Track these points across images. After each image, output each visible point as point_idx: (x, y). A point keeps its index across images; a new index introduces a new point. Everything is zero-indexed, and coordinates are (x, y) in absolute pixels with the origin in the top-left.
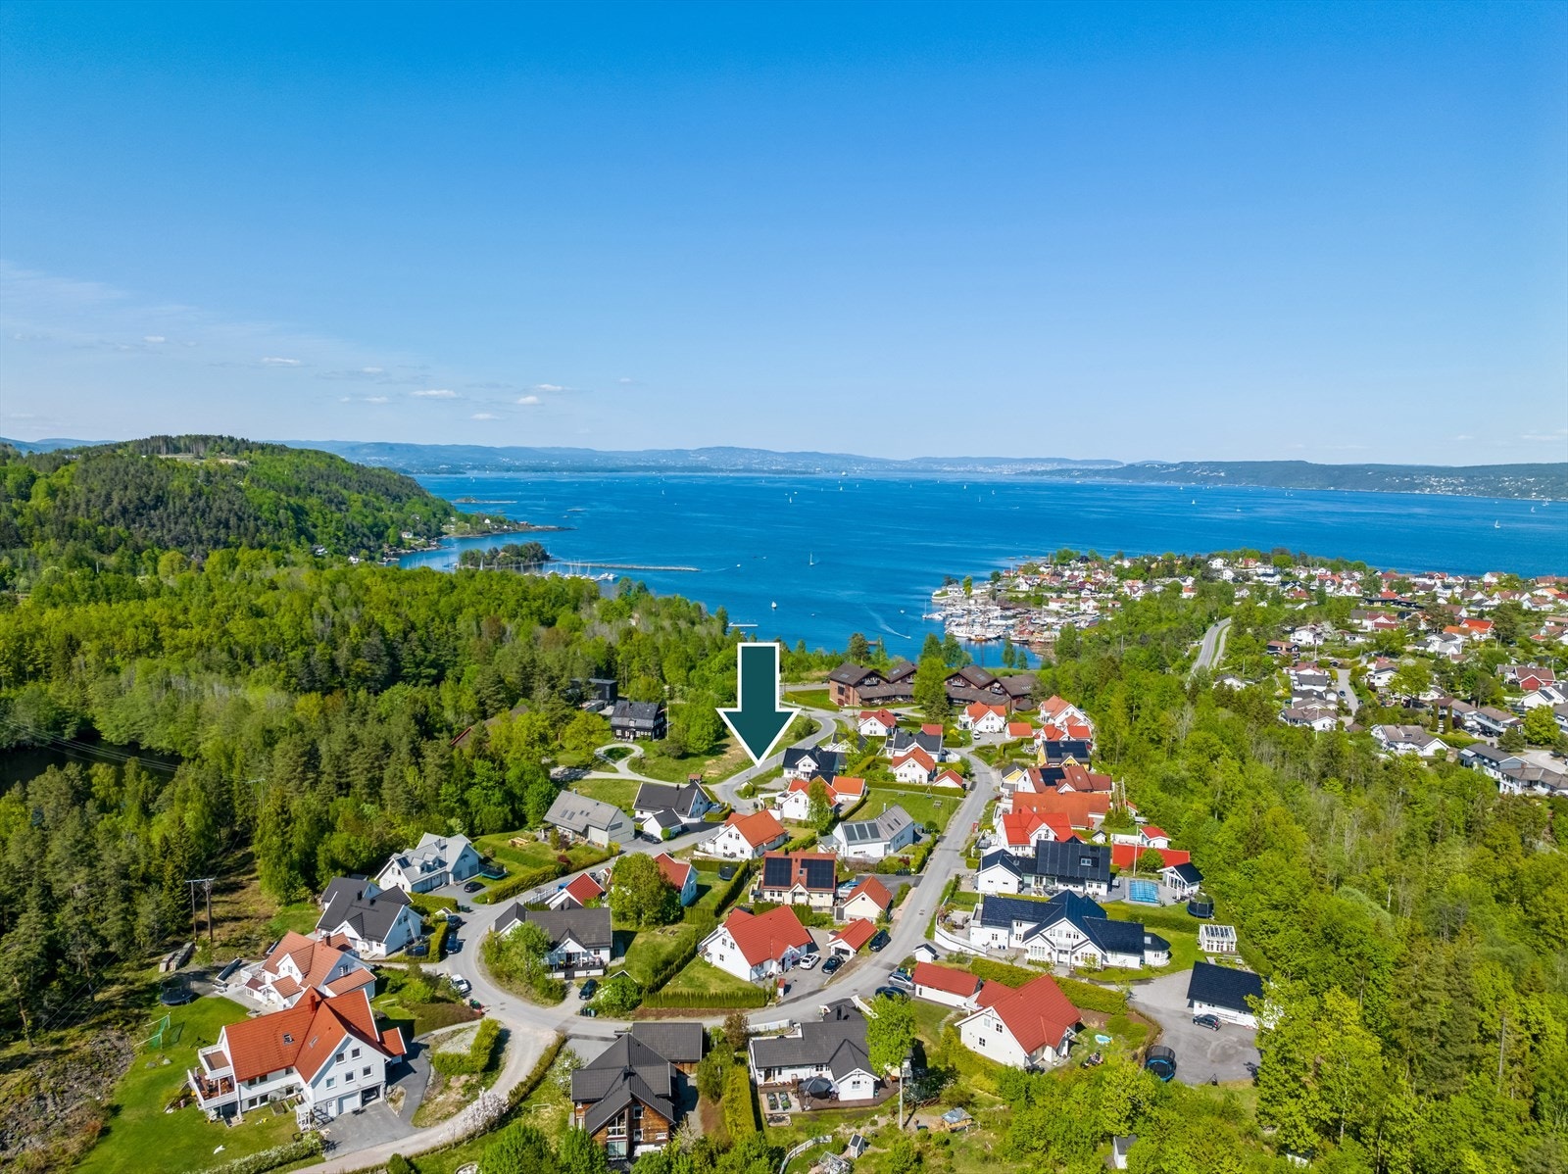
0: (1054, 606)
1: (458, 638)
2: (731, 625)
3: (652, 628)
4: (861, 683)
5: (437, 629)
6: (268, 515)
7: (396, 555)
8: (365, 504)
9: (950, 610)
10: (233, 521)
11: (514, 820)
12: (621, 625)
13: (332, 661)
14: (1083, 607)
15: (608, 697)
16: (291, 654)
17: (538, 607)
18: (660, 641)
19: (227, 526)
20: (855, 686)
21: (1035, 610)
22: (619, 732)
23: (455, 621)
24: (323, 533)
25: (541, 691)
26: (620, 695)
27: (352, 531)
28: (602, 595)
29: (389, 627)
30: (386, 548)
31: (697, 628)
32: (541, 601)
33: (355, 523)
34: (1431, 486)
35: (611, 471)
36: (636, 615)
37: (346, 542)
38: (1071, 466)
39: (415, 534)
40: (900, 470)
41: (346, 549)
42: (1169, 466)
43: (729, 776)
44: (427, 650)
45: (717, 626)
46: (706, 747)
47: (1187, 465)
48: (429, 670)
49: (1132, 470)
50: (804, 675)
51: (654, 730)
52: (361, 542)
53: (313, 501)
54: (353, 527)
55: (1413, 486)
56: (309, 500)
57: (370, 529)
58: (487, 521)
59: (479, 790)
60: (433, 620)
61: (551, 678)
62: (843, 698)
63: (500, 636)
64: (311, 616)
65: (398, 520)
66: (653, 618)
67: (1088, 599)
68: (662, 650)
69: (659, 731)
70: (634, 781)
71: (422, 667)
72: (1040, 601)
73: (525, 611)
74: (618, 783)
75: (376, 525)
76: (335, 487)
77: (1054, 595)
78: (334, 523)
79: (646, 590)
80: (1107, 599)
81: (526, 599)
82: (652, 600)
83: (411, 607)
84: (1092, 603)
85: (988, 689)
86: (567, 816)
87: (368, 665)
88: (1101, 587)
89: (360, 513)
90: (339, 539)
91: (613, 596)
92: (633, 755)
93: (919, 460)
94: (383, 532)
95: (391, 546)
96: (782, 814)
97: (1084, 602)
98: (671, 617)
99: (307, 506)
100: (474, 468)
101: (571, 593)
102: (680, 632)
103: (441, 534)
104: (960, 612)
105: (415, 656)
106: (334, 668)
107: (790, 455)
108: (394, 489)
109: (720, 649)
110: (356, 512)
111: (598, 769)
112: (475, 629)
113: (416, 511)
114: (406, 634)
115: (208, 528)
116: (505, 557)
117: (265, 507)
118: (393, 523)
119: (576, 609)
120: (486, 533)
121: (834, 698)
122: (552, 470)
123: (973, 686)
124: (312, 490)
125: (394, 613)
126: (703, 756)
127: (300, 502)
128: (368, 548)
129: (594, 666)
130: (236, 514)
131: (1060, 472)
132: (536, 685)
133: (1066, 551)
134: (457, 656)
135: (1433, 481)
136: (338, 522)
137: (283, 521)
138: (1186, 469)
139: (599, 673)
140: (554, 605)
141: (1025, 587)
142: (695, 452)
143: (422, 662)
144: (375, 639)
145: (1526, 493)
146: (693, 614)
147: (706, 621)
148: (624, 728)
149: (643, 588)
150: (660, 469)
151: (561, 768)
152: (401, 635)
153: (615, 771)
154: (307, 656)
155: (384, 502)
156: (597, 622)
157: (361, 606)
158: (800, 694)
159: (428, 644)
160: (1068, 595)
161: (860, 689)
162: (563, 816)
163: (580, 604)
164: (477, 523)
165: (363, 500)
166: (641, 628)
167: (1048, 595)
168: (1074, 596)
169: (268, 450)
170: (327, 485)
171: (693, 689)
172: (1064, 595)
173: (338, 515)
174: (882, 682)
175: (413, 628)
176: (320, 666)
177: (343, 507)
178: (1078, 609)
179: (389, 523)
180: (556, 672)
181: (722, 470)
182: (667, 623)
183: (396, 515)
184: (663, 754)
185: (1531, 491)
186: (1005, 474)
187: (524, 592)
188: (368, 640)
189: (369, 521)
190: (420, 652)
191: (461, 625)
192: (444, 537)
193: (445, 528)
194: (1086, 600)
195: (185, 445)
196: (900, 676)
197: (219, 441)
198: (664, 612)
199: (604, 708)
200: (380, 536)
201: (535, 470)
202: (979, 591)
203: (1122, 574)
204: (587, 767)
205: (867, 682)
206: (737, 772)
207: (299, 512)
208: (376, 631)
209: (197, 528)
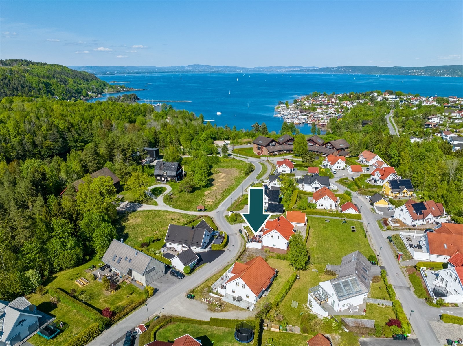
0: (319, 111)
1: (93, 129)
2: (205, 120)
3: (175, 123)
4: (268, 145)
5: (83, 126)
6: (35, 86)
7: (86, 100)
8: (74, 82)
9: (282, 113)
10: (20, 88)
11: (84, 256)
12: (162, 121)
13: (34, 142)
14: (330, 111)
15: (155, 156)
16: (13, 140)
17: (129, 115)
18: (178, 129)
19: (17, 90)
20: (265, 147)
21: (313, 112)
22: (159, 178)
23: (92, 122)
24: (57, 92)
25: (119, 158)
26: (161, 154)
27: (68, 91)
28: (155, 110)
29: (61, 126)
30: (82, 97)
31: (193, 122)
32: (130, 113)
33: (70, 88)
34: (414, 73)
35: (161, 73)
36: (169, 118)
37: (66, 95)
38: (303, 69)
39: (93, 92)
40: (251, 71)
41: (66, 98)
42: (334, 68)
43: (219, 203)
44: (79, 135)
45: (200, 121)
46: (204, 184)
47: (339, 68)
48: (81, 143)
49: (322, 69)
50: (239, 141)
51: (177, 175)
52: (72, 95)
53: (54, 81)
54: (69, 90)
55: (409, 73)
56: (52, 81)
57: (76, 91)
58: (119, 88)
59: (58, 240)
60: (81, 122)
61: (123, 150)
62: (260, 151)
63: (110, 128)
64: (24, 122)
65: (87, 88)
66: (175, 119)
67: (332, 108)
68: (179, 132)
69: (180, 176)
70: (167, 211)
71: (77, 142)
72: (314, 109)
73: (123, 117)
74: (158, 213)
75: (78, 89)
76: (63, 76)
77: (319, 107)
78: (61, 89)
79: (172, 108)
80: (338, 108)
81: (123, 112)
82: (175, 111)
83: (72, 117)
84: (333, 109)
85: (324, 146)
86: (116, 260)
87: (51, 143)
88: (335, 104)
89: (72, 85)
90: (63, 94)
91: (160, 111)
92: (165, 193)
93: (257, 68)
94: (81, 92)
95: (84, 97)
96: (262, 244)
97: (330, 109)
98: (182, 118)
99: (51, 83)
100: (118, 73)
101: (143, 109)
102: (186, 124)
103: (103, 92)
104: (286, 114)
105: (74, 138)
106: (35, 145)
107: (217, 67)
108: (86, 78)
109: (203, 131)
110: (71, 84)
111: (146, 203)
112: (100, 125)
113: (94, 84)
114: (69, 129)
115: (9, 91)
116: (123, 99)
117: (34, 83)
118: (84, 88)
119: (144, 116)
120: (118, 91)
121: (255, 151)
122: (142, 73)
123: (317, 145)
124: (54, 78)
125: (64, 120)
126: (203, 189)
127: (48, 81)
128: (75, 97)
129: (148, 141)
130: (21, 85)
131: (300, 71)
132: (116, 154)
133: (315, 93)
134: (92, 137)
135: (415, 71)
136: (63, 88)
137: (41, 87)
138: (339, 69)
139: (151, 145)
140: (135, 115)
141: (308, 104)
142: (187, 66)
143: (77, 140)
144: (54, 131)
145: (444, 74)
146: (191, 117)
147: (196, 119)
148: (161, 176)
149: (171, 107)
150: (176, 72)
151: (126, 203)
152: (67, 129)
153: (156, 204)
154: (21, 140)
155: (82, 82)
156: (152, 121)
157: (49, 117)
158: (240, 150)
159: (79, 132)
160: (324, 107)
161: (268, 147)
162: (114, 260)
163: (147, 114)
164: (115, 88)
165: (74, 81)
166: (170, 122)
167: (317, 107)
168: (326, 107)
169: (39, 65)
170: (61, 76)
171: (194, 151)
172: (322, 107)
173: (64, 86)
174: (277, 144)
175: (72, 126)
176: (28, 144)
177: (66, 83)
178: (328, 112)
179: (83, 88)
180: (126, 147)
181: (196, 72)
182: (181, 121)
183: (86, 86)
184: (182, 191)
185: (445, 74)
186: (283, 71)
187: (123, 109)
188: (51, 132)
189: (76, 88)
190: (76, 136)
191: (94, 124)
192: (104, 93)
193: (104, 90)
194: (331, 109)
195: (9, 63)
196: (285, 141)
197: (21, 61)
198: (179, 116)
199: (153, 161)
200: (80, 93)
201: (137, 73)
202: (291, 106)
203: (340, 100)
204: (140, 202)
205: (271, 144)
206: (223, 200)
207: (47, 85)
208: (54, 128)
209: (4, 90)
